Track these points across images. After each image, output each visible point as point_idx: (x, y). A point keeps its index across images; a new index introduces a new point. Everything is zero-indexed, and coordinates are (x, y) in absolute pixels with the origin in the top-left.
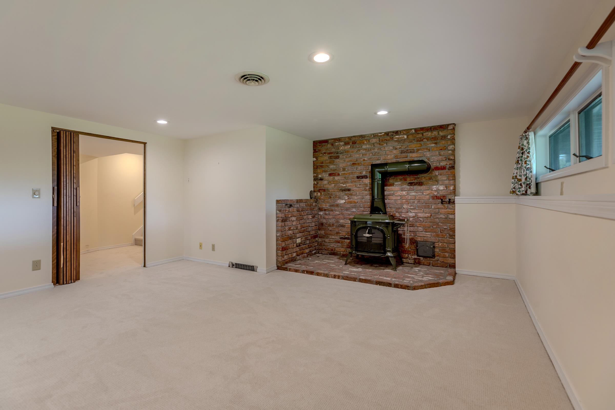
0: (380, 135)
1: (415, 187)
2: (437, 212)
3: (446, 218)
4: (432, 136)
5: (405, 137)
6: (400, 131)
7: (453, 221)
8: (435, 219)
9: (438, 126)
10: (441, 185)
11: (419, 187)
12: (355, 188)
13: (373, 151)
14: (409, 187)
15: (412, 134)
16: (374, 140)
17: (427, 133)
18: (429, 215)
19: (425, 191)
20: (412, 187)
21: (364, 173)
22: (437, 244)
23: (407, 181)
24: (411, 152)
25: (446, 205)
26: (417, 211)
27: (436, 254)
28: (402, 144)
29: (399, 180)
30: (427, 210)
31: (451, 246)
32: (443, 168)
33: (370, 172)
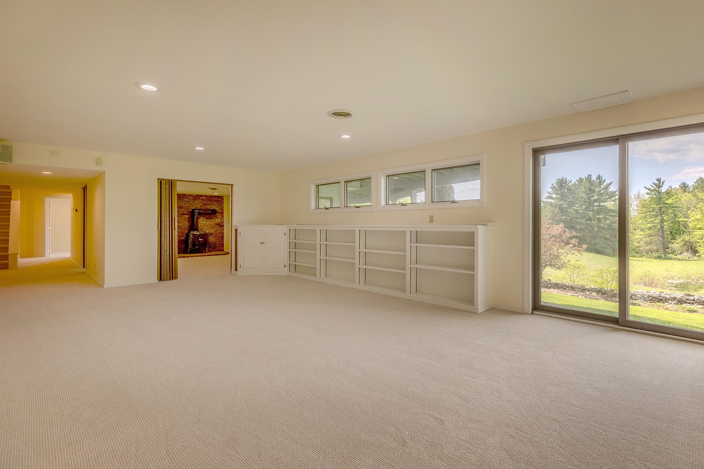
0: (193, 195)
2: (217, 230)
3: (220, 232)
4: (216, 200)
5: (205, 198)
6: (203, 196)
7: (223, 233)
8: (217, 233)
9: (217, 196)
10: (218, 219)
11: (210, 220)
12: (180, 220)
13: (190, 202)
15: (208, 198)
16: (190, 198)
17: (214, 198)
18: (214, 231)
19: (213, 222)
20: (207, 220)
21: (185, 212)
22: (217, 242)
23: (206, 217)
24: (207, 205)
25: (221, 227)
26: (209, 230)
27: (217, 246)
28: (203, 201)
30: (213, 229)
31: (222, 243)
32: (220, 213)
33: (188, 212)
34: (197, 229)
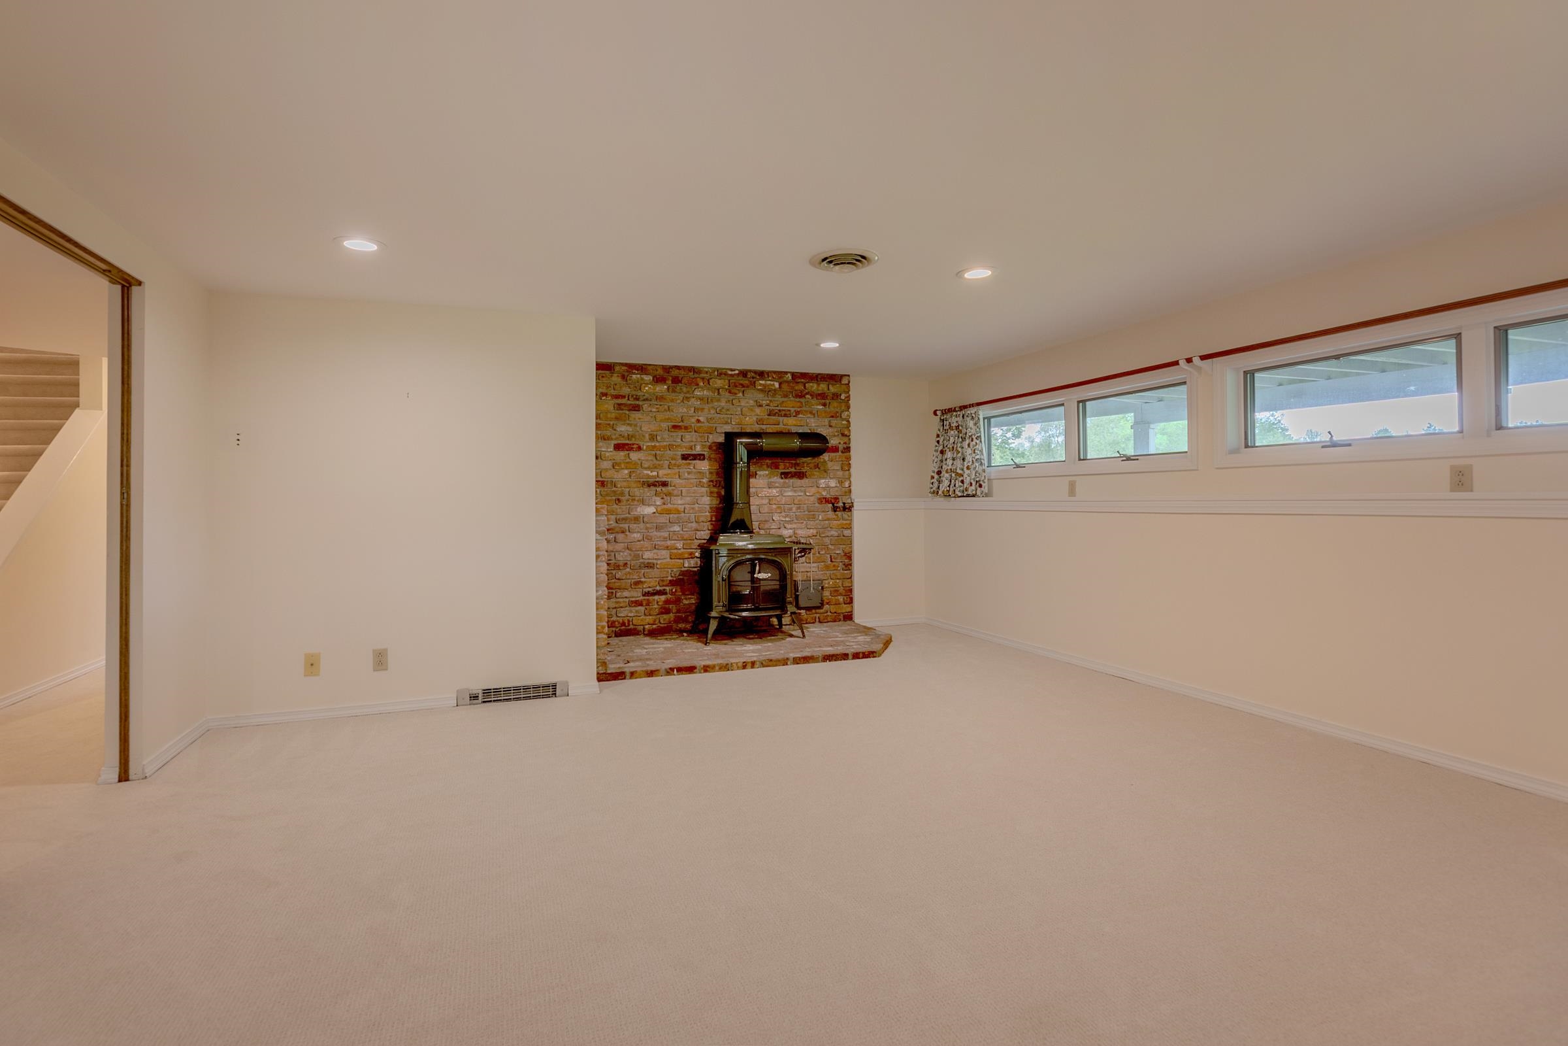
0: (730, 373)
1: (791, 481)
2: (826, 526)
3: (840, 536)
4: (818, 390)
5: (777, 385)
6: (768, 373)
7: (849, 541)
8: (824, 539)
9: (828, 375)
10: (831, 478)
11: (799, 482)
12: (678, 481)
13: (716, 404)
14: (782, 481)
15: (787, 382)
16: (719, 383)
17: (811, 384)
18: (815, 531)
19: (808, 489)
20: (787, 481)
21: (698, 450)
22: (827, 582)
23: (779, 469)
24: (785, 415)
25: (839, 514)
26: (794, 526)
27: (826, 601)
28: (770, 399)
29: (765, 467)
30: (812, 523)
31: (847, 584)
32: (835, 449)
33: (710, 447)
34: (743, 526)
